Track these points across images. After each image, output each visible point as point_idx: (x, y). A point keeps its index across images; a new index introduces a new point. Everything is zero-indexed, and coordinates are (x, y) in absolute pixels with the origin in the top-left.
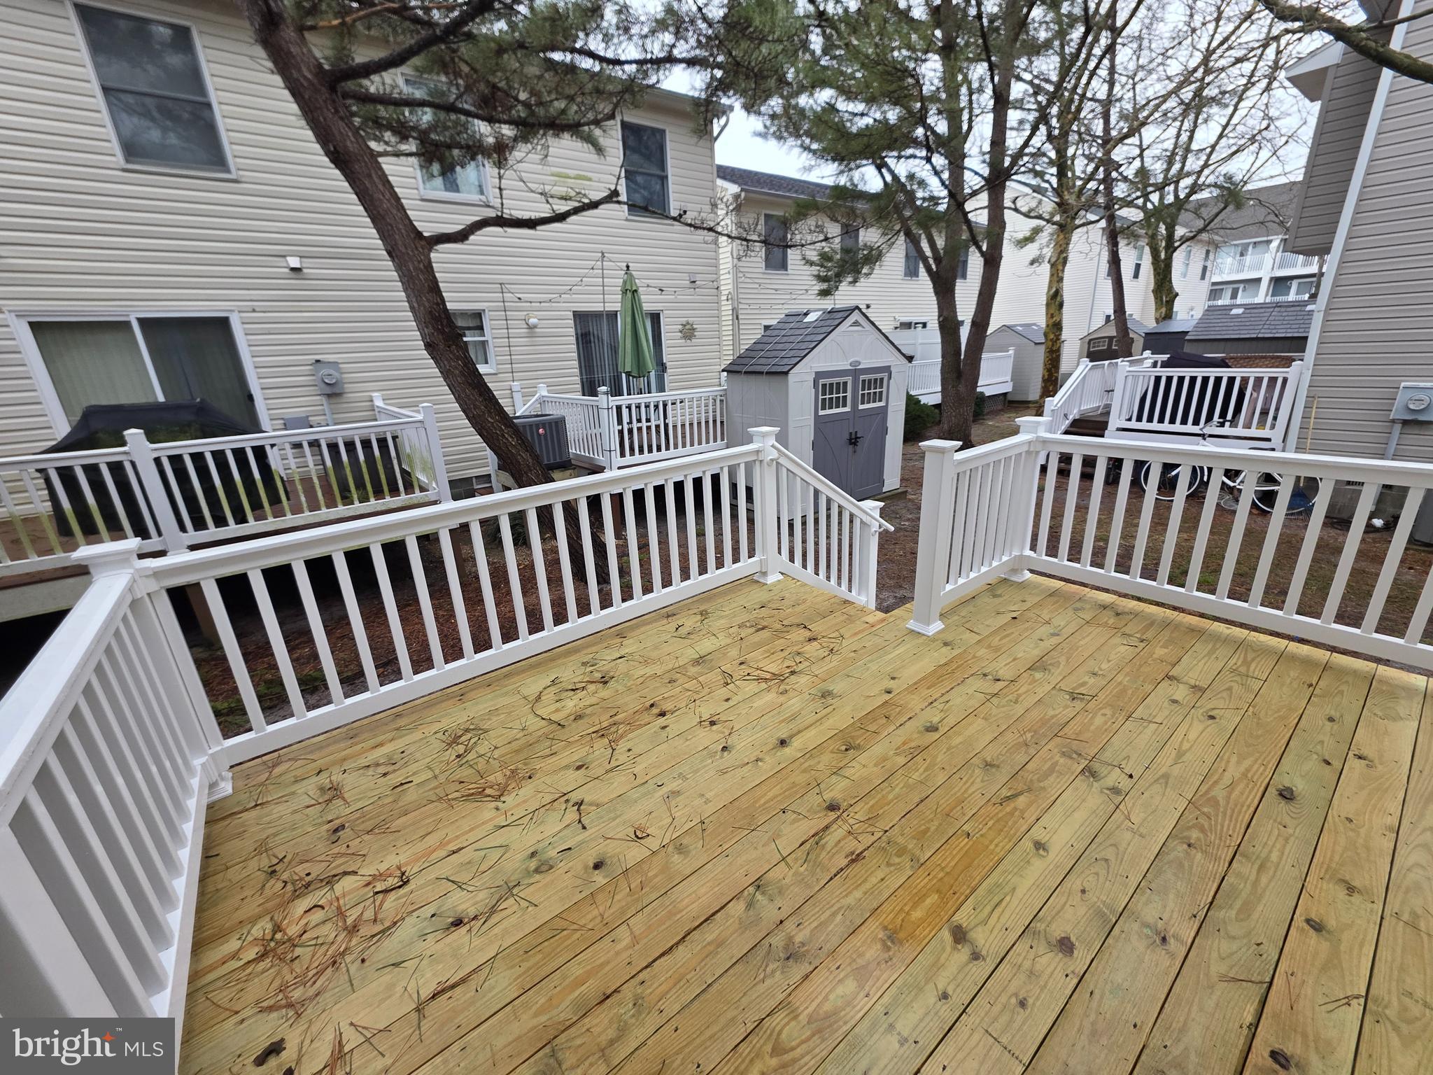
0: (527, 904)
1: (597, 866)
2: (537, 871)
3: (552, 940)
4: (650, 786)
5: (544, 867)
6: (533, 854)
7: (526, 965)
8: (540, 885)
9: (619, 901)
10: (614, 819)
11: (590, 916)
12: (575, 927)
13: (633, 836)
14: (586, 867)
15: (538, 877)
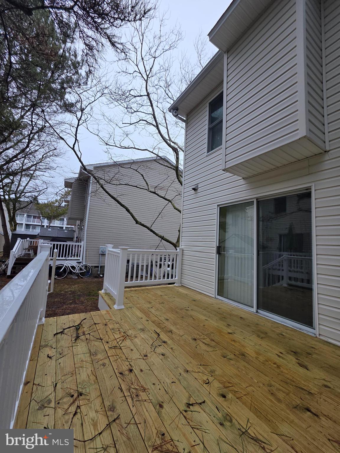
0: (249, 423)
1: (224, 396)
2: (231, 421)
3: (261, 412)
4: (180, 378)
5: (228, 418)
6: (221, 424)
7: (274, 421)
8: (238, 419)
9: (238, 390)
10: (199, 391)
11: (247, 399)
12: (252, 404)
13: (208, 384)
14: (226, 401)
15: (234, 421)
